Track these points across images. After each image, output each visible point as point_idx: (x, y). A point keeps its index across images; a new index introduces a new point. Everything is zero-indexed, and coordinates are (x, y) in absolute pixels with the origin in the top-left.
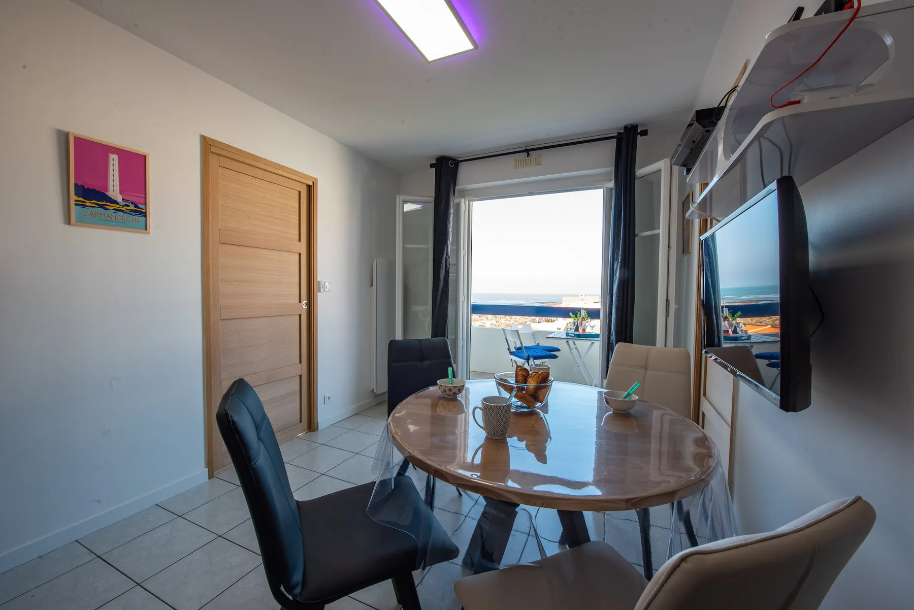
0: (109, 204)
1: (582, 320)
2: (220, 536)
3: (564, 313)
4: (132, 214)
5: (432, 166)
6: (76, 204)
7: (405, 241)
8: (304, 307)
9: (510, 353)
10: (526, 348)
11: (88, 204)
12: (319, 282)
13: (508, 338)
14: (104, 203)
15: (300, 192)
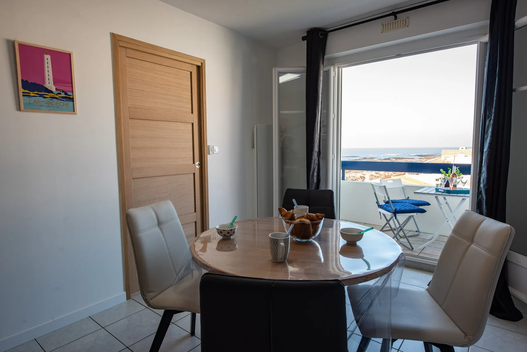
0: (46, 93)
1: (453, 176)
2: (127, 347)
3: (434, 168)
4: (63, 100)
5: (304, 38)
6: (23, 96)
7: (279, 109)
8: (197, 167)
9: (378, 206)
10: (393, 202)
11: (32, 94)
12: (209, 146)
13: (376, 193)
14: (43, 93)
15: (191, 72)
